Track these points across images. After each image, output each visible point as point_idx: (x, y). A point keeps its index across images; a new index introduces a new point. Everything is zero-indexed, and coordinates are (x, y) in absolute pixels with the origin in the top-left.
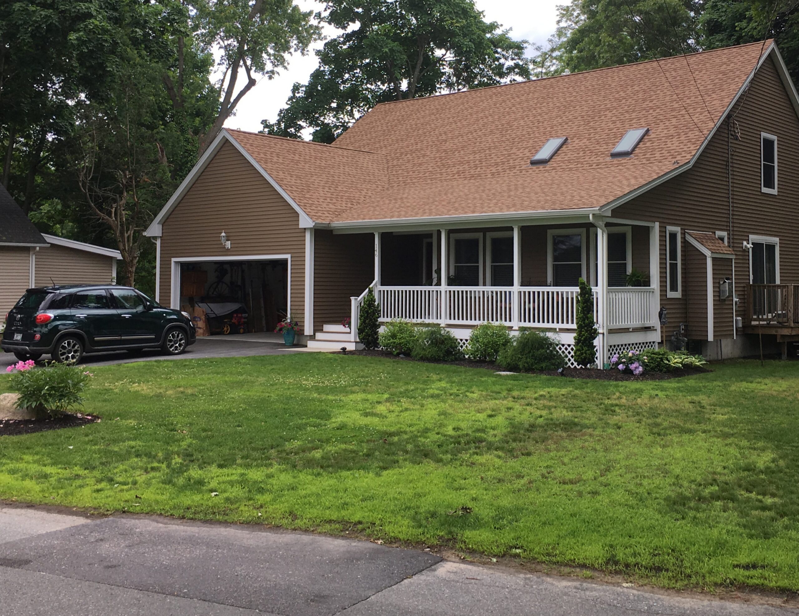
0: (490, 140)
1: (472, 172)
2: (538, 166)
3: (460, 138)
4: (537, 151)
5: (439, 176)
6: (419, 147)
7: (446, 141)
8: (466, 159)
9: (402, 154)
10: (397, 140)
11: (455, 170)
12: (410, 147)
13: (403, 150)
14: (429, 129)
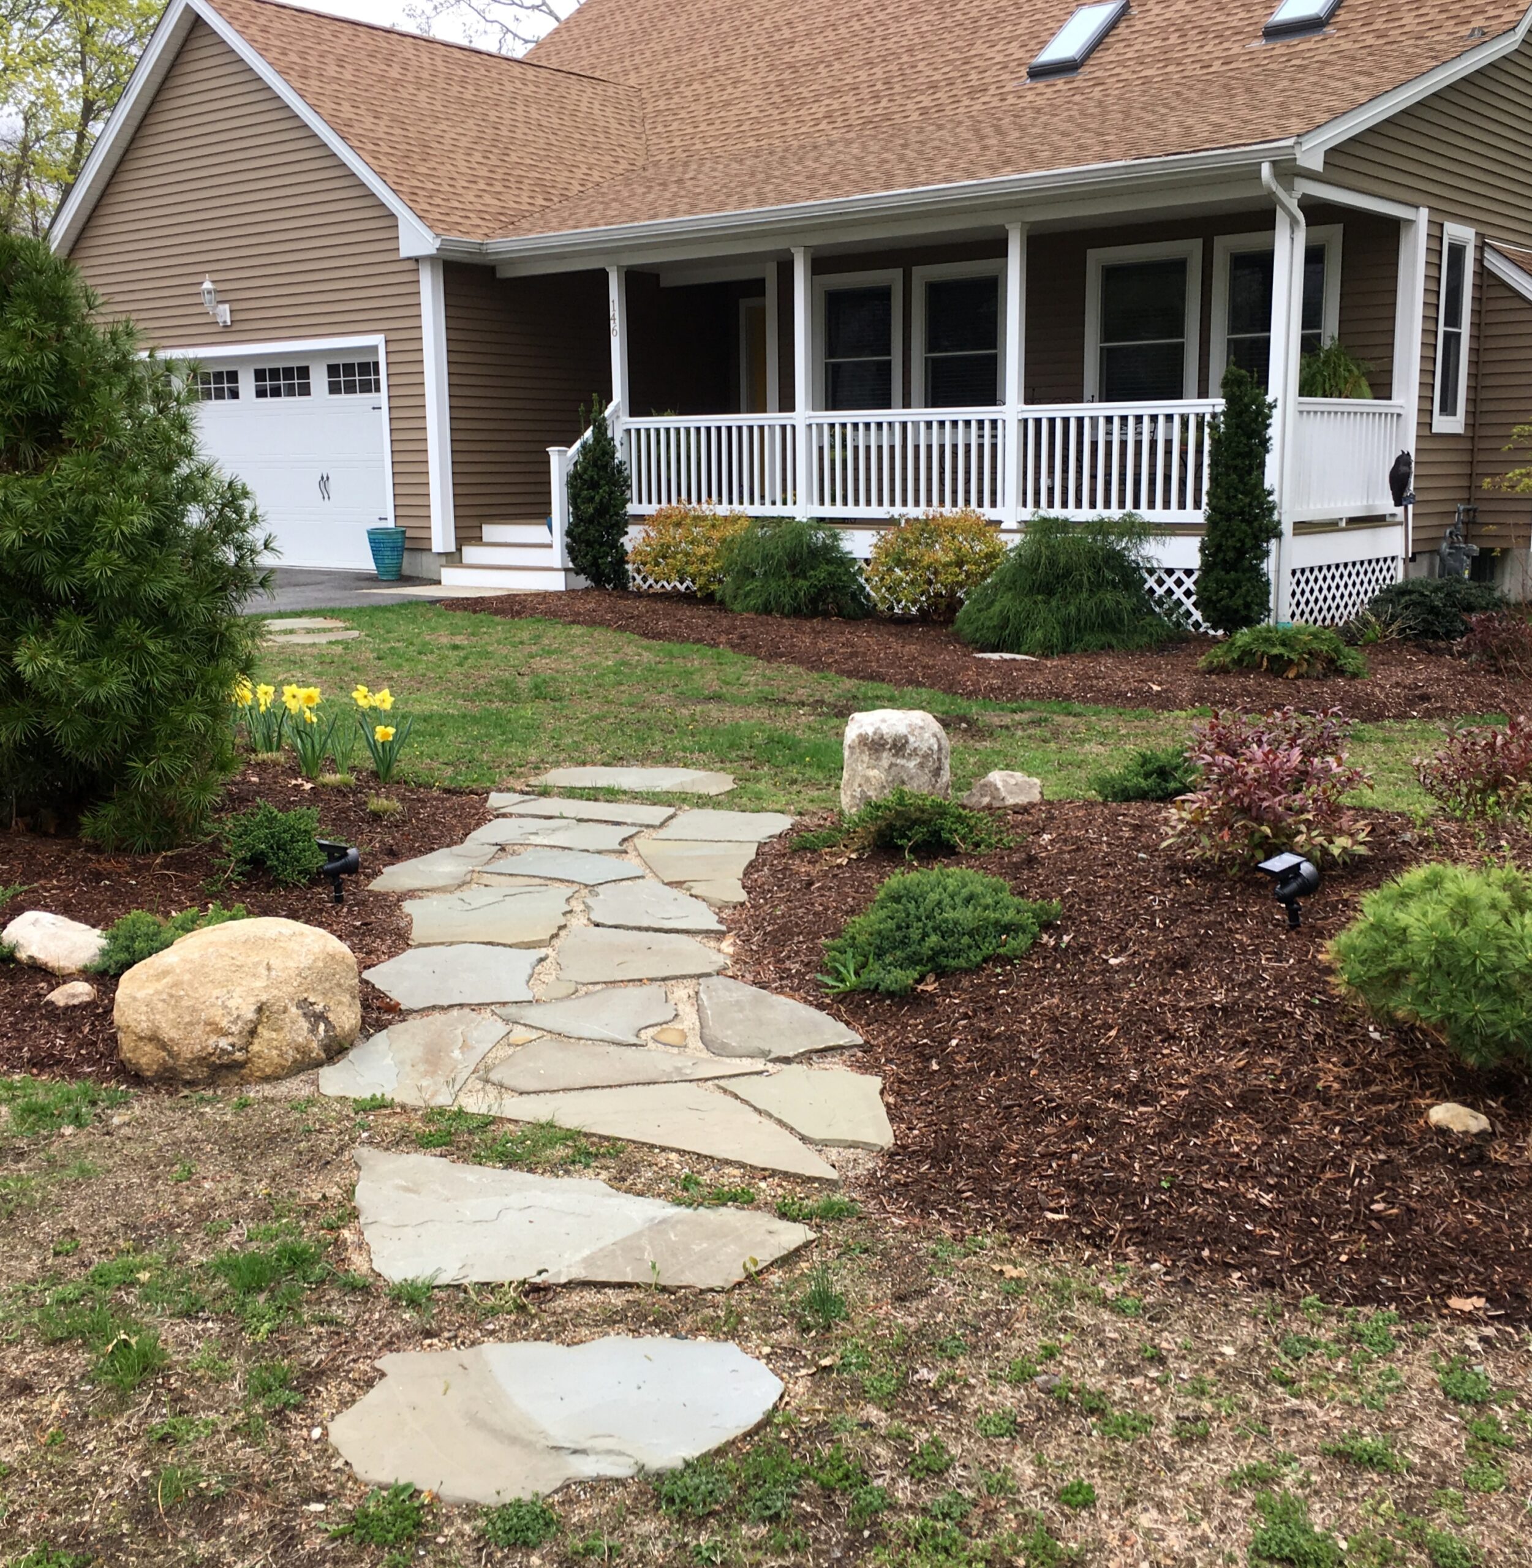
0: (910, 30)
1: (867, 111)
2: (1051, 80)
3: (829, 32)
4: (1043, 44)
5: (777, 128)
6: (722, 61)
7: (792, 43)
8: (849, 79)
9: (677, 83)
10: (666, 53)
11: (821, 112)
12: (700, 66)
13: (680, 74)
14: (748, 18)
